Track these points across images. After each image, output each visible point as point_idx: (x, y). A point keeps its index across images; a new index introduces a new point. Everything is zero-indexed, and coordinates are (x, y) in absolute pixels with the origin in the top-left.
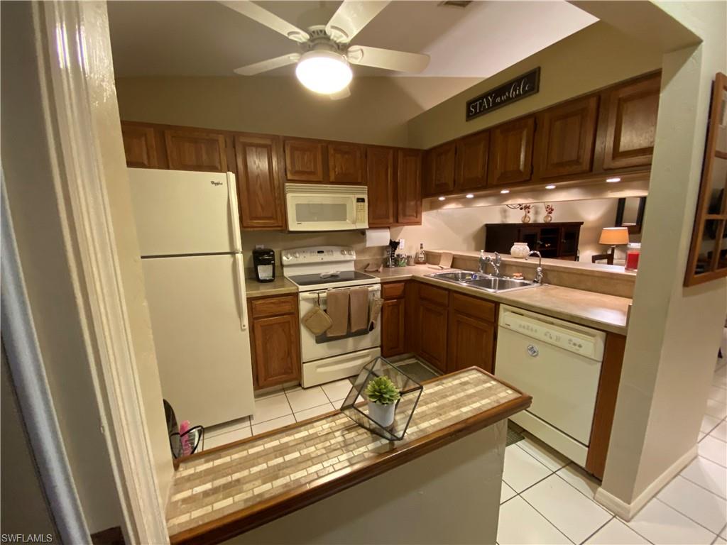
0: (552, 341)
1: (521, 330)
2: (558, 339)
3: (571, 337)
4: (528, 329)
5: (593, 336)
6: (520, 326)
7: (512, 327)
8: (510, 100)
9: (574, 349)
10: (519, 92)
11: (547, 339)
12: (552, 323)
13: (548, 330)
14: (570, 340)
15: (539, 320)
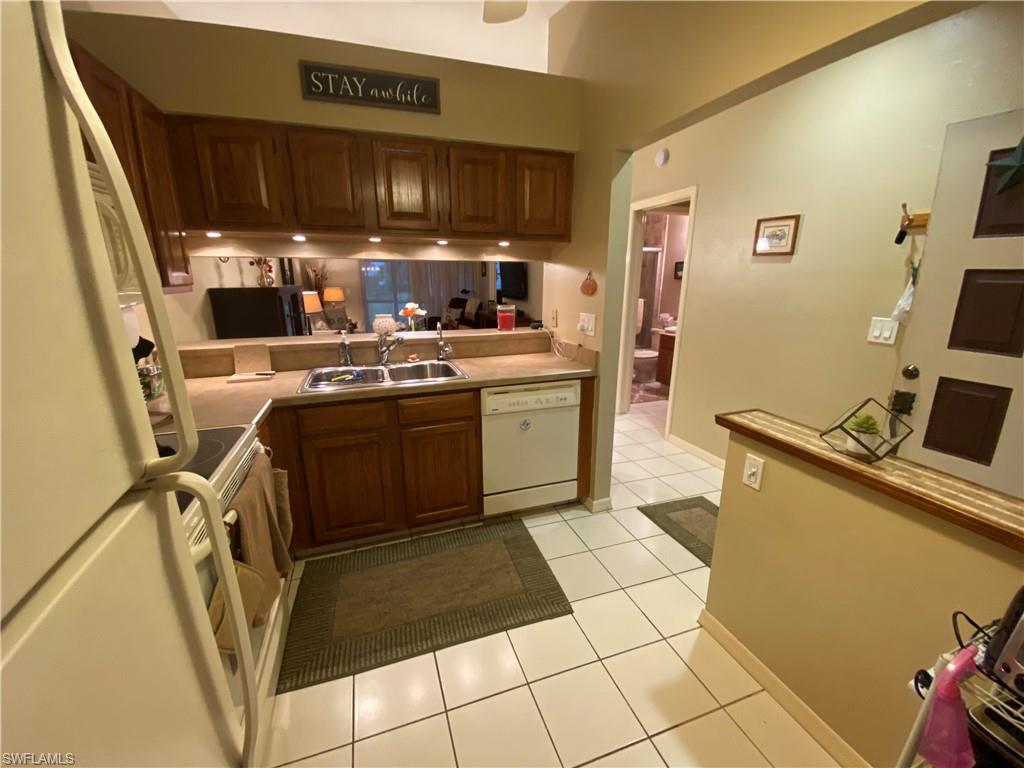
0: (544, 405)
1: (512, 409)
2: (547, 401)
3: (557, 395)
4: (518, 404)
5: (570, 386)
6: (510, 405)
7: (501, 410)
8: (393, 104)
9: (561, 404)
10: (412, 97)
11: (539, 406)
12: (538, 389)
13: (537, 397)
14: (557, 398)
15: (526, 390)
